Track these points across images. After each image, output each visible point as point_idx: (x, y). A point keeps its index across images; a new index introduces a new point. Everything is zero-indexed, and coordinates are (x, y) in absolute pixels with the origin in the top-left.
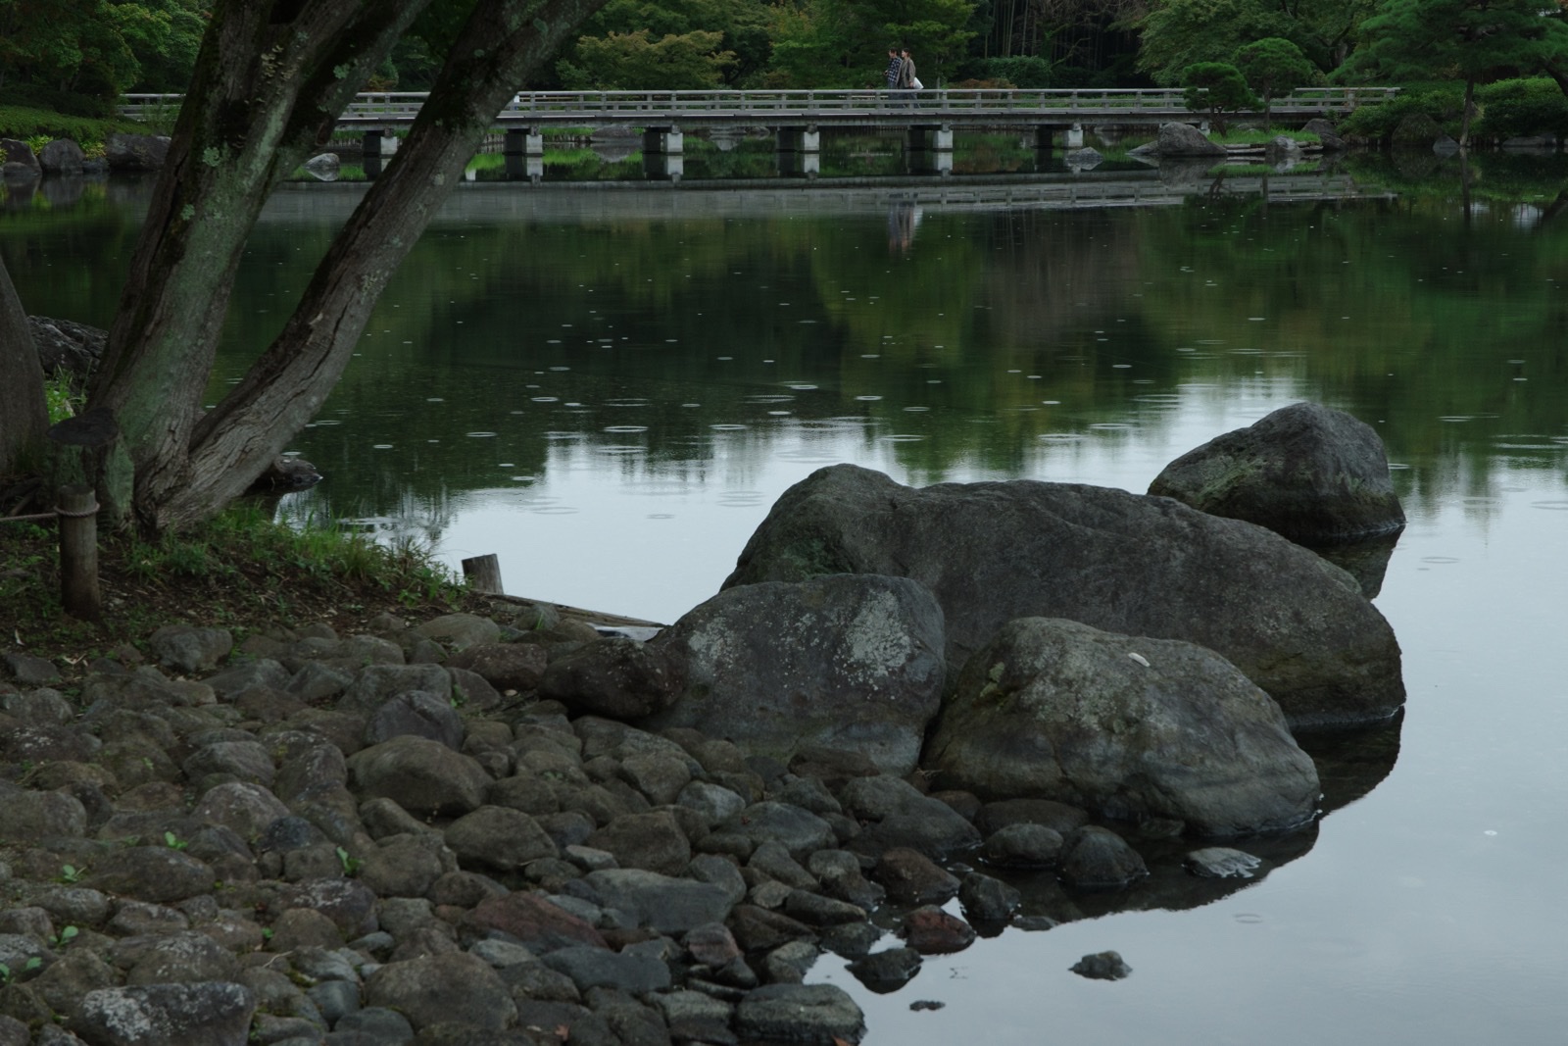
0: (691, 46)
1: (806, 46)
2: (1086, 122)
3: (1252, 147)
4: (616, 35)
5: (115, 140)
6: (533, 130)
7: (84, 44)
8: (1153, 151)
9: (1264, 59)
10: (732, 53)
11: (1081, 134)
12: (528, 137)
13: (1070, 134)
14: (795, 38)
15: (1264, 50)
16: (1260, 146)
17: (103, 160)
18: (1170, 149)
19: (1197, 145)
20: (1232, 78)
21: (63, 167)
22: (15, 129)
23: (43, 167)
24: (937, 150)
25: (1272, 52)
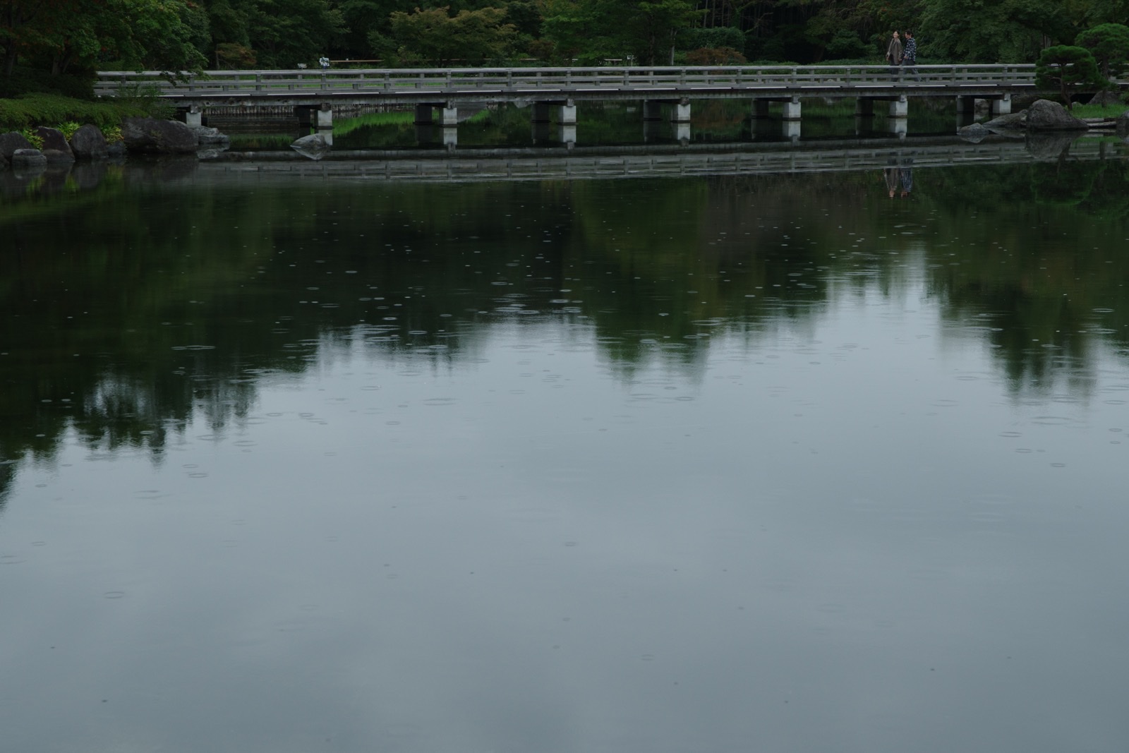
0: (483, 21)
1: (573, 20)
2: (911, 94)
3: (1106, 120)
4: (422, 10)
5: (130, 125)
6: (449, 103)
7: (100, 33)
8: (1008, 124)
9: (1109, 42)
10: (512, 25)
11: (906, 105)
12: (445, 110)
13: (898, 104)
14: (564, 13)
15: (1108, 34)
16: (1111, 120)
17: (122, 144)
18: (1042, 124)
19: (1065, 120)
20: (1087, 60)
21: (93, 153)
22: (48, 117)
23: (76, 153)
24: (788, 120)
25: (1116, 36)
